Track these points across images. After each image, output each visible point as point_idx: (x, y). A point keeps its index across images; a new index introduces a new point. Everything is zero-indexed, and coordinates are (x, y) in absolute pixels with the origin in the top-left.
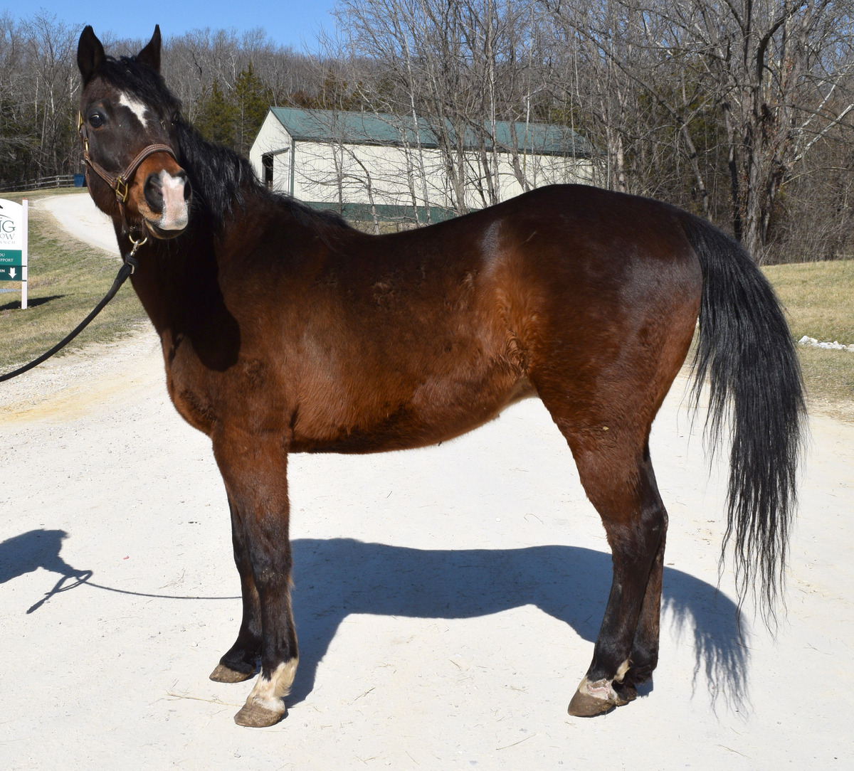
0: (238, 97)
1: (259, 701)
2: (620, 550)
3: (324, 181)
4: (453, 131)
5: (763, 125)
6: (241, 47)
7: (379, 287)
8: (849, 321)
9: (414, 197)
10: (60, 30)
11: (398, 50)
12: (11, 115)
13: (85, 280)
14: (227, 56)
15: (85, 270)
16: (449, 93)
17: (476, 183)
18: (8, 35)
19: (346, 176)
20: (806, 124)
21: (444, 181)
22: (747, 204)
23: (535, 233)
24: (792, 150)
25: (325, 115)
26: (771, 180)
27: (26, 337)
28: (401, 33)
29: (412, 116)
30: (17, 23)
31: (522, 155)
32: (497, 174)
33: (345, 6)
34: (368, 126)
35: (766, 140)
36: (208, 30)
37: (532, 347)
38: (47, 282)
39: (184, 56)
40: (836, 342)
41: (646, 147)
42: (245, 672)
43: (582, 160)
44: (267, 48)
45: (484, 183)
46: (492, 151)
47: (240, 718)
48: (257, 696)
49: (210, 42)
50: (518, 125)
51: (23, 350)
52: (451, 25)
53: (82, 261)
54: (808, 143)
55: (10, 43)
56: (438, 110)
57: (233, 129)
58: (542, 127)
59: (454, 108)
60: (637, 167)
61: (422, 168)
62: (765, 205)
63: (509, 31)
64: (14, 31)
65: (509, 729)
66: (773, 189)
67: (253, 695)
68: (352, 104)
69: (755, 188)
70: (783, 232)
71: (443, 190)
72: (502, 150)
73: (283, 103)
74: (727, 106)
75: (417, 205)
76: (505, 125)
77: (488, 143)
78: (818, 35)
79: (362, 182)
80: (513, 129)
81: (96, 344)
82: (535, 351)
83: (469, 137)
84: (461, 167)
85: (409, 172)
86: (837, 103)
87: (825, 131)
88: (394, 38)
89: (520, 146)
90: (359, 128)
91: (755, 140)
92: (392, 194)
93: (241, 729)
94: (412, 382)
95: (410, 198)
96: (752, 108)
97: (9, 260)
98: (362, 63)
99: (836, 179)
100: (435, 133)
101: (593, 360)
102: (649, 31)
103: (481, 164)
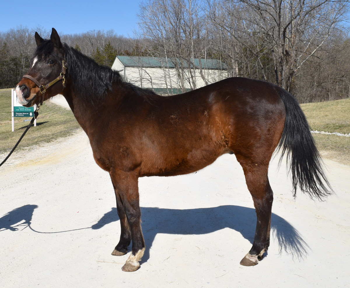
0: (105, 53)
1: (131, 263)
2: (258, 209)
3: (136, 80)
4: (180, 62)
5: (286, 57)
6: (106, 36)
7: (172, 118)
8: (320, 123)
9: (167, 85)
10: (45, 32)
11: (160, 35)
12: (28, 61)
13: (55, 116)
14: (101, 39)
15: (55, 113)
16: (178, 49)
17: (188, 80)
18: (27, 34)
19: (143, 78)
20: (300, 56)
21: (177, 79)
22: (281, 84)
23: (228, 97)
24: (296, 65)
25: (136, 58)
26: (289, 76)
27: (36, 136)
28: (161, 29)
29: (165, 57)
30: (30, 30)
31: (204, 70)
32: (195, 76)
33: (142, 21)
34: (151, 61)
35: (287, 62)
36: (94, 30)
37: (230, 137)
38: (42, 117)
39: (87, 40)
40: (316, 131)
41: (246, 66)
42: (124, 252)
43: (224, 71)
44: (115, 36)
45: (191, 79)
46: (193, 69)
47: (124, 269)
48: (130, 261)
49: (95, 35)
50: (201, 60)
51: (36, 140)
52: (178, 26)
53: (54, 110)
54: (301, 63)
55: (28, 37)
56: (174, 56)
57: (104, 64)
58: (210, 60)
59: (180, 54)
60: (243, 73)
61: (170, 75)
62: (288, 84)
63: (197, 28)
64: (29, 33)
65: (220, 270)
66: (290, 79)
67: (128, 260)
68: (145, 54)
69: (284, 79)
70: (294, 94)
71: (177, 82)
72: (196, 68)
73: (121, 54)
74: (273, 51)
75: (168, 88)
76: (197, 60)
77: (192, 66)
78: (303, 26)
79: (149, 80)
80: (200, 61)
81: (61, 138)
82: (231, 138)
83: (185, 64)
84: (183, 74)
85: (165, 77)
86: (311, 49)
87: (307, 58)
88: (158, 31)
89: (203, 67)
90: (148, 62)
91: (284, 62)
92: (159, 84)
93: (124, 273)
94: (187, 151)
95: (166, 86)
96: (282, 51)
97: (30, 110)
98: (148, 41)
99: (311, 75)
100: (174, 63)
101: (252, 141)
102: (245, 26)
103: (189, 73)
